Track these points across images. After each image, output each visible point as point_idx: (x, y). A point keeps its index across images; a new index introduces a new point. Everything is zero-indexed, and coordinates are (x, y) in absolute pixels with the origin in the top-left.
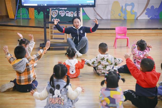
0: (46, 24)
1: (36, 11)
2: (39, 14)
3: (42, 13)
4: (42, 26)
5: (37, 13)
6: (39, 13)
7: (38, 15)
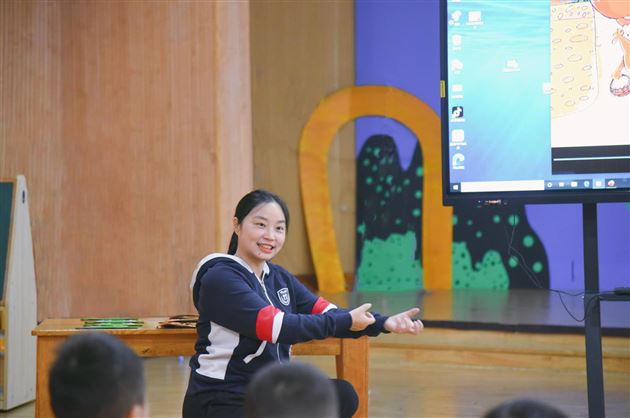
0: (598, 306)
1: (462, 247)
2: (478, 265)
3: (491, 259)
4: (578, 318)
5: (467, 260)
6: (477, 256)
7: (474, 268)
